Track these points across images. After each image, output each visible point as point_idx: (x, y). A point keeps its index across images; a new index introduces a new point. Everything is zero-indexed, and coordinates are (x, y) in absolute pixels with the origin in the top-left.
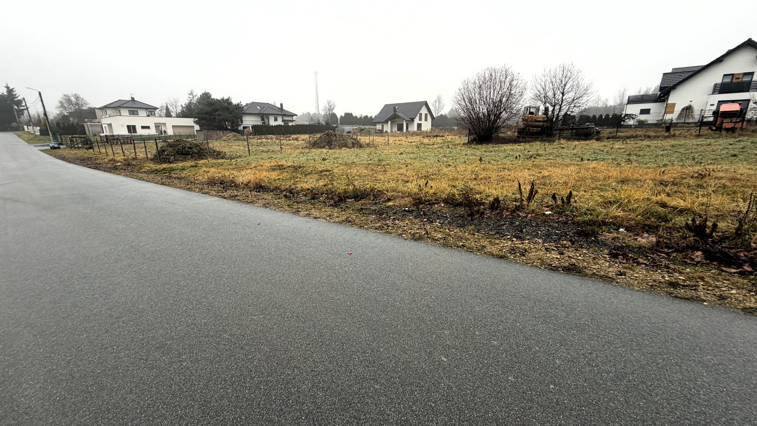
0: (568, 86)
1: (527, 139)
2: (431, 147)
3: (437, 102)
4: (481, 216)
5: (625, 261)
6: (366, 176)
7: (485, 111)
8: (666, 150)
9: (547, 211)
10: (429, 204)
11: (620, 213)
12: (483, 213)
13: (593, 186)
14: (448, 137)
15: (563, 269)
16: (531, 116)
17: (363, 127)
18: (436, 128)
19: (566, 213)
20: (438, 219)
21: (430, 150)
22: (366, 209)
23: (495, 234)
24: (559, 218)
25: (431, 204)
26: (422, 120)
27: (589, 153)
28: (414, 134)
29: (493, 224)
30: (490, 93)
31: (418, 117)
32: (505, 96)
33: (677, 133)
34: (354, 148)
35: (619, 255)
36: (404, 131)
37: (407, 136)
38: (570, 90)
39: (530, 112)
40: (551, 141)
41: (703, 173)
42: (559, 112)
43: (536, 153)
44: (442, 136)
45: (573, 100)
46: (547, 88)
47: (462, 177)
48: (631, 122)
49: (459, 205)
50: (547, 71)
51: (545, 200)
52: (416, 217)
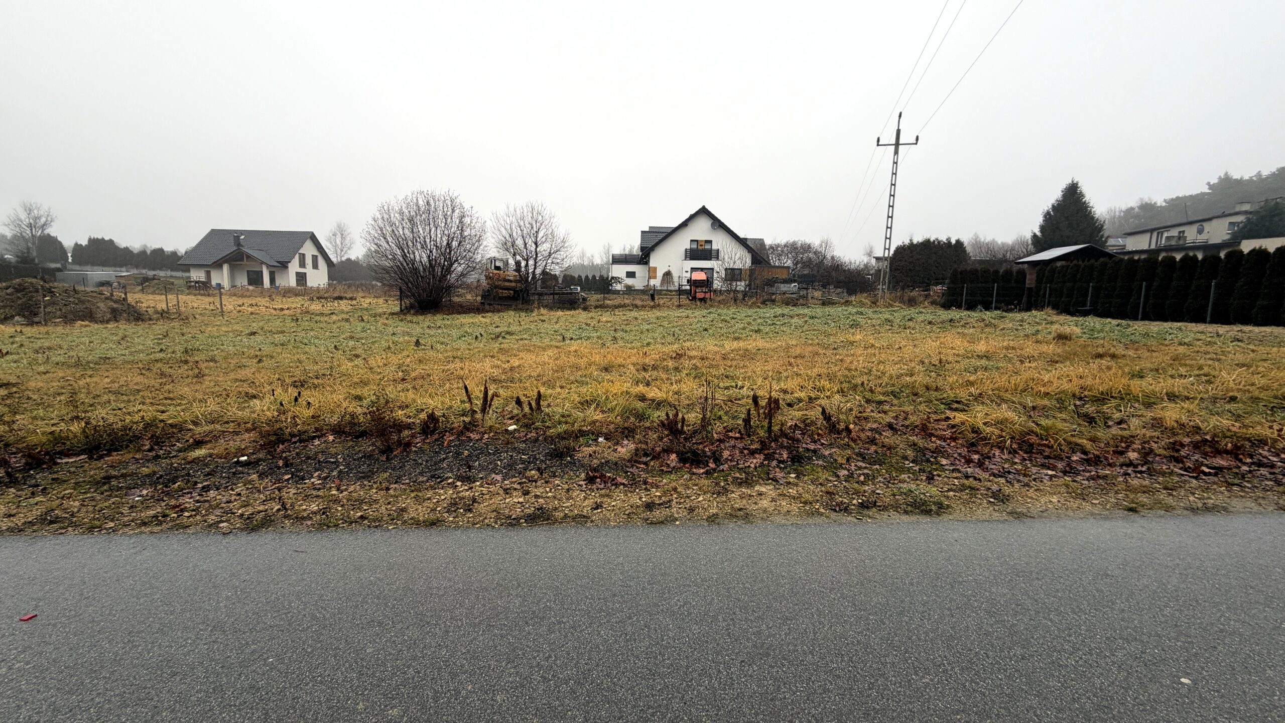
0: (541, 234)
1: (496, 307)
2: (326, 319)
3: (339, 235)
4: (405, 450)
5: (602, 486)
6: (139, 391)
7: (425, 259)
8: (651, 323)
9: (511, 425)
10: (301, 441)
11: (598, 416)
12: (408, 445)
13: (572, 378)
14: (363, 300)
15: (526, 520)
16: (498, 272)
17: (151, 273)
18: (340, 282)
19: (537, 424)
20: (317, 470)
21: (322, 325)
22: (124, 476)
23: (427, 481)
24: (526, 434)
25: (304, 438)
26: (307, 266)
27: (574, 328)
28: (288, 292)
29: (427, 461)
30: (430, 230)
31: (296, 261)
32: (455, 239)
33: (662, 302)
34: (117, 321)
35: (596, 477)
36: (265, 287)
37: (274, 297)
38: (544, 239)
39: (496, 268)
40: (529, 310)
41: (680, 352)
42: (535, 268)
43: (506, 329)
44: (351, 299)
45: (550, 254)
46: (514, 234)
47: (378, 377)
48: (618, 287)
49: (363, 434)
50: (512, 210)
51: (509, 408)
52: (262, 476)
